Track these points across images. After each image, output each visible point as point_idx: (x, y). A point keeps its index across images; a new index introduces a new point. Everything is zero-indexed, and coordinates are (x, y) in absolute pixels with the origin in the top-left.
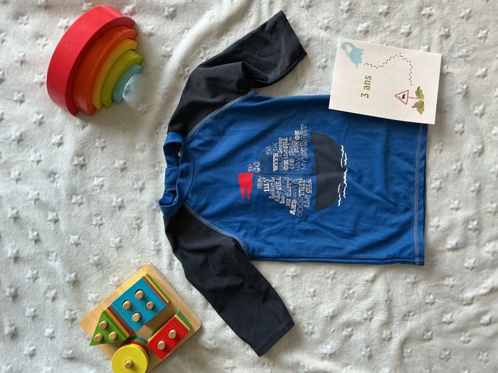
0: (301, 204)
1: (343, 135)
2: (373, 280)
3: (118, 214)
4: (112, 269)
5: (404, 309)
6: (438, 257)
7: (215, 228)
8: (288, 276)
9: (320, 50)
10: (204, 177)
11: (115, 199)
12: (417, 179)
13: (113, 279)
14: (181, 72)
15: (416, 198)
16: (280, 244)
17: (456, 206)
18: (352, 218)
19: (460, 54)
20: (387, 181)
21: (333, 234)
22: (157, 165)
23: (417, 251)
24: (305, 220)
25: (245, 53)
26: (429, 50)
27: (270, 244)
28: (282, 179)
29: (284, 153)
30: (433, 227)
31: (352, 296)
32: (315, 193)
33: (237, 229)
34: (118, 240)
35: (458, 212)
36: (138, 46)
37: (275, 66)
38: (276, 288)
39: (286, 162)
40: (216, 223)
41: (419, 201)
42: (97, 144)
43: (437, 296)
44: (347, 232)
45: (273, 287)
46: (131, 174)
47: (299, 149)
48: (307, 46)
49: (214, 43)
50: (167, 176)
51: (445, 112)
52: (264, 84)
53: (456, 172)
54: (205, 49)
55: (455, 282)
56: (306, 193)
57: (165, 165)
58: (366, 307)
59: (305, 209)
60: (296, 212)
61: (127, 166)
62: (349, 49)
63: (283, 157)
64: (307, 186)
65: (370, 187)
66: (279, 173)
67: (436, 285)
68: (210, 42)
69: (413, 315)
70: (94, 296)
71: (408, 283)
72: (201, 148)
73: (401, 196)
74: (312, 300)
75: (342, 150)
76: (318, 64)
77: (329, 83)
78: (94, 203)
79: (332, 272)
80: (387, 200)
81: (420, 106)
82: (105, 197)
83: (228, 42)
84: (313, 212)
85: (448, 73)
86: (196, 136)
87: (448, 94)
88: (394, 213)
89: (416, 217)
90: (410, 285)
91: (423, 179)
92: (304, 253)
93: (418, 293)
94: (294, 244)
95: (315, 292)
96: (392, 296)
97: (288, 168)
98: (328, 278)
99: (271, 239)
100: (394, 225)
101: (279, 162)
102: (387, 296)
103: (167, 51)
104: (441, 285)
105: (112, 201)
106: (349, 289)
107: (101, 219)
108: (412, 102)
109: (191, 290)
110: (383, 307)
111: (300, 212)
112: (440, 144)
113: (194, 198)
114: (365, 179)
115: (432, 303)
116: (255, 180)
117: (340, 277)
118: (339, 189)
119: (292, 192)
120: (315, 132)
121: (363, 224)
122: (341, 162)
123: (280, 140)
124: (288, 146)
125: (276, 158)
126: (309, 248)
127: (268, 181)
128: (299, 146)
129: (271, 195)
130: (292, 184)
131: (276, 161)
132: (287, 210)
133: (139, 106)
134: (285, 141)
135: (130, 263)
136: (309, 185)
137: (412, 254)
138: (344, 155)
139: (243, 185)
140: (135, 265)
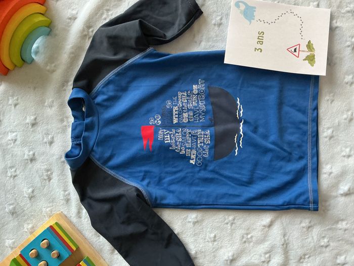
0: (200, 154)
1: (239, 88)
2: (270, 225)
3: (30, 166)
4: (26, 217)
5: (300, 252)
6: (332, 202)
7: (121, 178)
8: (189, 222)
9: (215, 9)
10: (108, 130)
11: (27, 152)
12: (310, 128)
13: (27, 227)
14: (85, 33)
15: (309, 145)
16: (181, 193)
17: (348, 154)
18: (248, 167)
19: (348, 9)
20: (282, 131)
21: (230, 181)
22: (65, 119)
23: (311, 199)
24: (205, 169)
25: (145, 13)
26: (318, 6)
27: (172, 192)
28: (182, 131)
29: (183, 106)
30: (325, 173)
31: (250, 240)
32: (213, 143)
33: (141, 178)
34: (30, 190)
35: (350, 159)
36: (46, 11)
37: (173, 24)
38: (178, 234)
39: (185, 115)
40: (120, 173)
41: (312, 149)
42: (10, 102)
43: (331, 239)
44: (244, 180)
45: (176, 232)
46: (40, 129)
47: (198, 103)
48: (203, 5)
49: (116, 5)
50: (73, 130)
51: (335, 64)
52: (164, 42)
53: (347, 121)
54: (108, 10)
55: (348, 225)
56: (204, 144)
57: (72, 120)
58: (264, 251)
59: (204, 158)
60: (196, 162)
61: (37, 121)
62: (243, 7)
63: (183, 110)
64: (205, 136)
65: (265, 137)
66: (178, 125)
67: (330, 229)
68: (113, 4)
69: (309, 258)
70: (11, 241)
71: (303, 227)
72: (105, 103)
73: (295, 145)
74: (213, 244)
75: (238, 102)
76: (213, 22)
77: (224, 40)
78: (8, 157)
79: (231, 218)
80: (282, 149)
81: (311, 59)
82: (18, 151)
83: (129, 4)
84: (211, 162)
85: (337, 27)
86: (100, 92)
87: (337, 47)
88: (289, 161)
89: (310, 165)
90: (305, 229)
91: (316, 128)
92: (204, 201)
93: (313, 237)
94: (195, 192)
95: (215, 237)
96: (288, 239)
97: (187, 120)
98: (227, 223)
99: (173, 188)
100: (288, 173)
101: (179, 114)
102: (283, 240)
103: (72, 14)
104: (335, 228)
105: (24, 154)
106: (247, 234)
107: (15, 171)
108: (303, 55)
109: (99, 236)
110: (280, 250)
111: (199, 162)
112: (332, 94)
113: (98, 150)
114: (261, 130)
115: (327, 247)
116: (156, 132)
117: (238, 222)
118: (235, 139)
119: (192, 143)
120: (212, 86)
121: (259, 172)
122: (237, 114)
123: (180, 94)
124: (187, 99)
125: (176, 111)
126: (208, 196)
127: (168, 133)
128: (197, 99)
129: (171, 146)
130: (192, 135)
131: (176, 114)
132: (187, 160)
133: (48, 65)
134: (184, 95)
135: (42, 212)
136: (207, 136)
137: (307, 201)
138: (240, 107)
139: (145, 137)
140: (47, 213)
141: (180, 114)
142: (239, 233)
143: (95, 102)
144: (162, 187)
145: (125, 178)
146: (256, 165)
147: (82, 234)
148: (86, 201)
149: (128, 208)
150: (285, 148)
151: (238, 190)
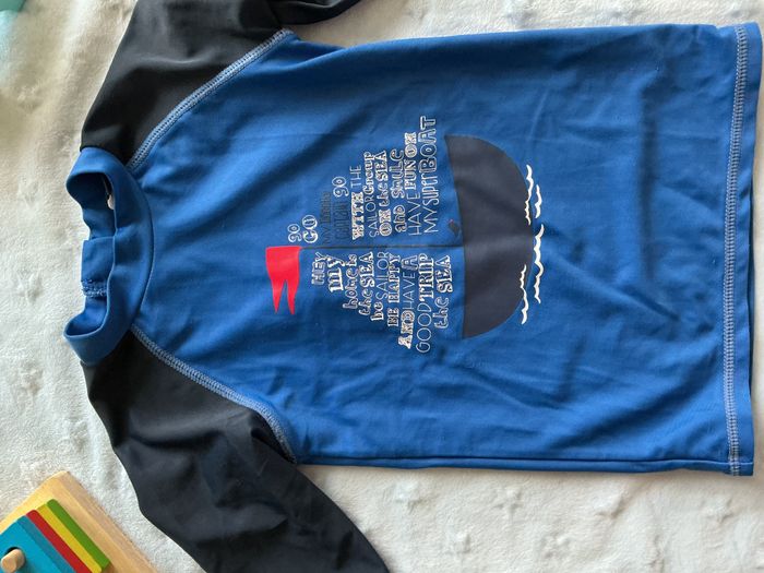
0: (425, 320)
1: (529, 138)
2: (618, 512)
7: (215, 386)
8: (399, 502)
10: (178, 260)
12: (730, 246)
15: (728, 295)
16: (377, 424)
18: (558, 354)
20: (651, 256)
21: (512, 395)
22: (68, 232)
23: (733, 440)
24: (439, 361)
27: (352, 423)
28: (376, 259)
29: (377, 192)
31: (563, 550)
32: (460, 292)
33: (267, 386)
38: (369, 531)
39: (384, 216)
40: (214, 373)
41: (737, 304)
44: (546, 389)
45: (363, 528)
47: (418, 181)
50: (87, 260)
56: (437, 293)
57: (85, 232)
59: (436, 332)
60: (415, 341)
63: (377, 201)
64: (439, 272)
65: (605, 272)
66: (366, 244)
71: (709, 518)
72: (169, 187)
73: (688, 293)
74: (463, 560)
75: (529, 178)
84: (455, 341)
86: (154, 156)
88: (672, 337)
89: (729, 349)
90: (714, 523)
91: (747, 246)
92: (436, 445)
93: (735, 544)
94: (413, 422)
95: (468, 541)
96: (666, 550)
97: (390, 230)
98: (501, 506)
99: (353, 411)
100: (669, 371)
101: (367, 215)
102: (653, 550)
106: (555, 534)
111: (423, 341)
114: (593, 253)
116: (306, 263)
117: (531, 503)
118: (522, 279)
119: (403, 291)
120: (457, 135)
121: (589, 369)
122: (527, 210)
123: (369, 158)
124: (389, 174)
125: (359, 205)
126: (448, 434)
127: (339, 265)
128: (417, 172)
129: (346, 300)
130: (402, 270)
131: (359, 215)
132: (391, 336)
133: (19, 92)
134: (380, 162)
135: (19, 472)
136: (443, 271)
137: (720, 447)
138: (534, 190)
139: (278, 278)
140: (30, 476)
141: (369, 214)
142: (532, 532)
143: (143, 185)
144: (326, 410)
145: (227, 385)
146: (579, 348)
147: (121, 530)
148: (126, 447)
149: (232, 468)
150: (660, 303)
151: (531, 417)
